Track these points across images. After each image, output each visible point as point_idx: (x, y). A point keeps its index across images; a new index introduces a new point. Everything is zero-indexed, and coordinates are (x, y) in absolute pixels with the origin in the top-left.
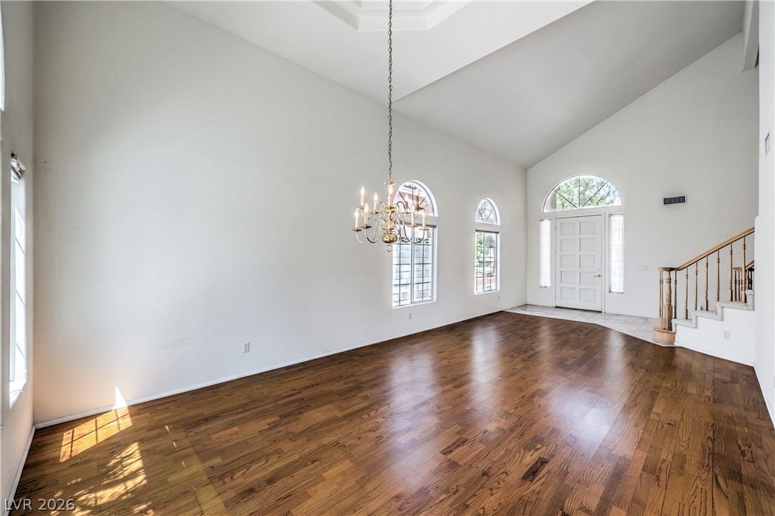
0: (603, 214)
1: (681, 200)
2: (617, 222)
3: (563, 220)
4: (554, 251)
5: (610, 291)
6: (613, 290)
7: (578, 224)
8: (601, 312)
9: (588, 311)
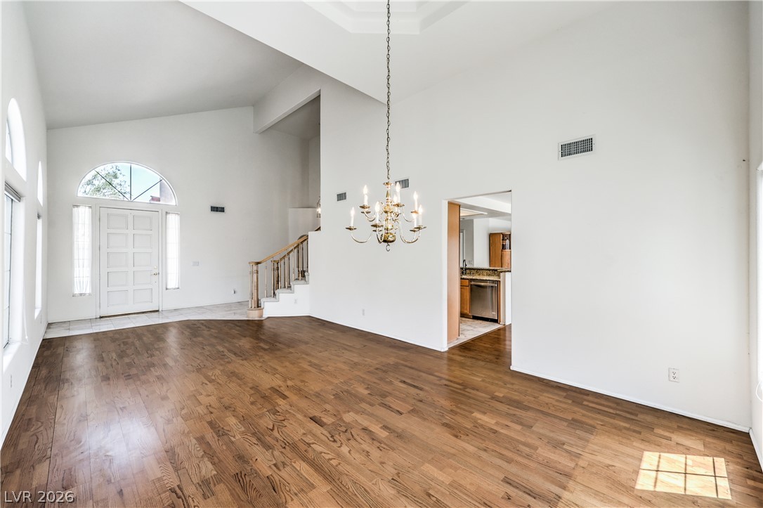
0: (160, 212)
1: (222, 210)
2: (173, 221)
3: (110, 211)
4: (97, 249)
5: (167, 289)
6: (168, 287)
7: (130, 219)
8: (158, 311)
9: (143, 313)
